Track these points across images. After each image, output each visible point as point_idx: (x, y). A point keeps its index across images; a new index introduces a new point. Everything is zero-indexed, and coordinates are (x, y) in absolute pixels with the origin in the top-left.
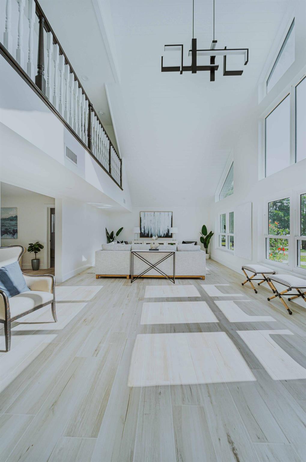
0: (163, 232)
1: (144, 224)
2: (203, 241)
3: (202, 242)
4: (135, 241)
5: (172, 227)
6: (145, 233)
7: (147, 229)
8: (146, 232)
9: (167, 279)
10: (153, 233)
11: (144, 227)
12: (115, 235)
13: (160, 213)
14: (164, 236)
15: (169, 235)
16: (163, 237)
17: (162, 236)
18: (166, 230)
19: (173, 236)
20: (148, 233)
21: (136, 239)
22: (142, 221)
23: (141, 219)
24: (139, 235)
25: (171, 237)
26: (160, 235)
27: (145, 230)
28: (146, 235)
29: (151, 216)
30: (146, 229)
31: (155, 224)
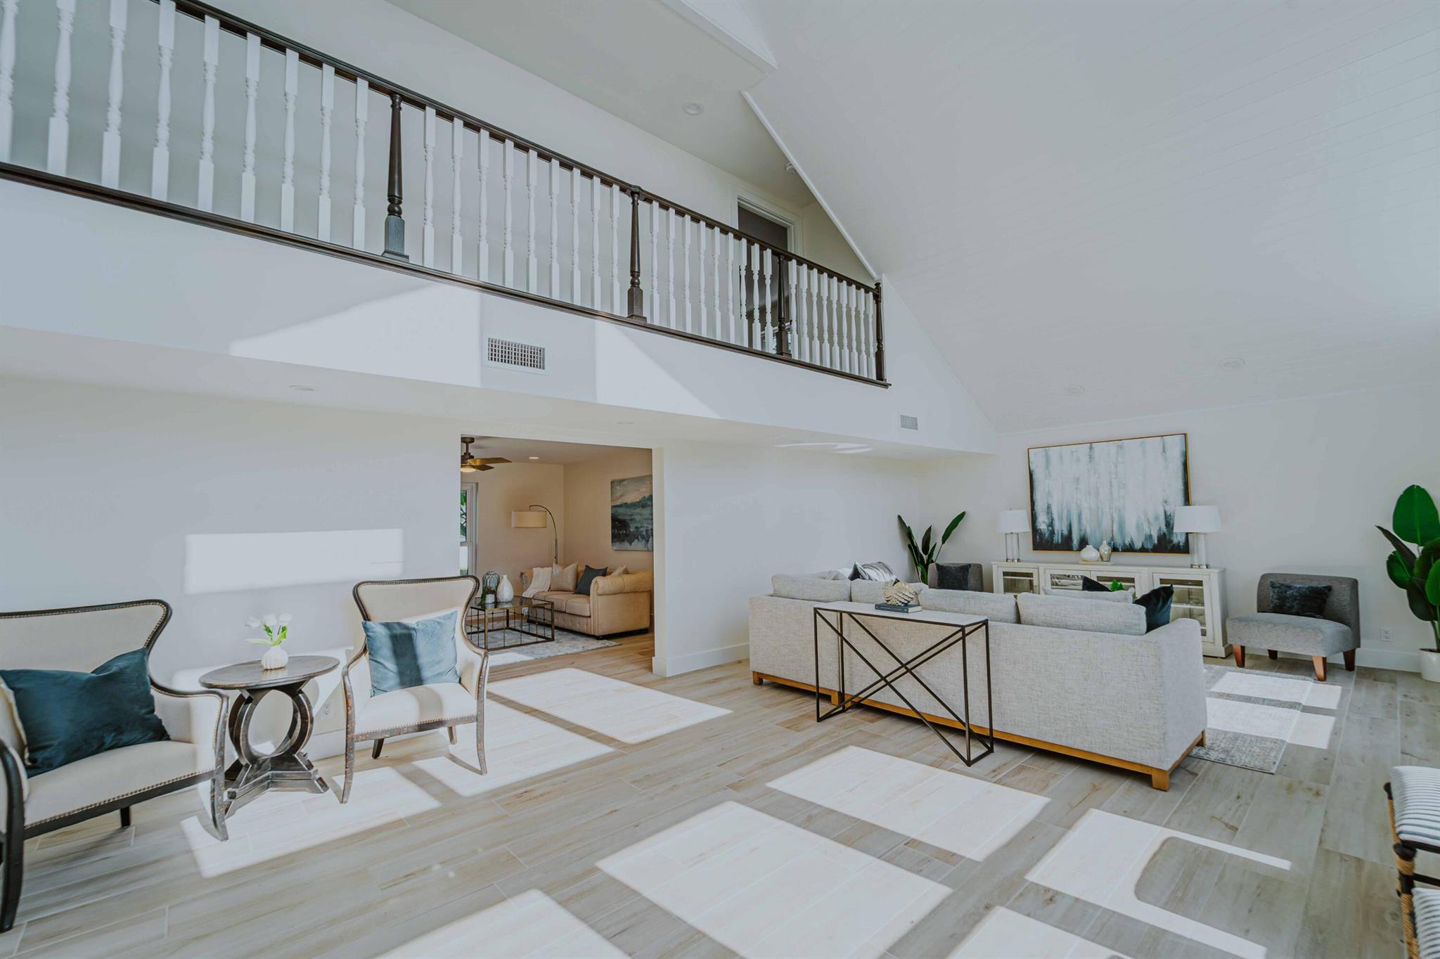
0: (1139, 527)
1: (1049, 494)
2: (1405, 576)
3: (1400, 583)
4: (1010, 563)
5: (1187, 501)
6: (1052, 533)
7: (1061, 519)
8: (1060, 528)
9: (926, 725)
10: (1088, 531)
11: (1049, 507)
12: (936, 539)
13: (1121, 447)
14: (1149, 546)
15: (1175, 541)
16: (1143, 550)
17: (1138, 545)
18: (1157, 518)
19: (1199, 546)
20: (1066, 532)
21: (1010, 557)
22: (1036, 484)
23: (1035, 477)
24: (1028, 542)
25: (1184, 549)
26: (1127, 543)
27: (1052, 520)
28: (1057, 539)
29: (1078, 460)
30: (1055, 516)
31: (1097, 494)
